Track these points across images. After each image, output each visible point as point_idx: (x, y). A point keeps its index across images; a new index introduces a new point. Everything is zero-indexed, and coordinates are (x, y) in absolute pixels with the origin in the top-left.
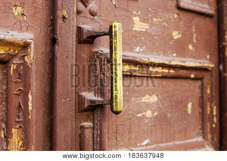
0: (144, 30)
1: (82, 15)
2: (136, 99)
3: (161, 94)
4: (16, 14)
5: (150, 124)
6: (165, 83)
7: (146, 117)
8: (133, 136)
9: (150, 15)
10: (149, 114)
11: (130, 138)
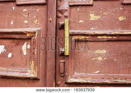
0: (97, 19)
1: (61, 18)
2: (91, 51)
3: (109, 49)
4: (35, 22)
5: (100, 64)
6: (112, 44)
7: (98, 60)
8: (89, 68)
9: (101, 12)
10: (100, 58)
11: (87, 69)
